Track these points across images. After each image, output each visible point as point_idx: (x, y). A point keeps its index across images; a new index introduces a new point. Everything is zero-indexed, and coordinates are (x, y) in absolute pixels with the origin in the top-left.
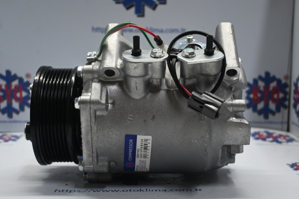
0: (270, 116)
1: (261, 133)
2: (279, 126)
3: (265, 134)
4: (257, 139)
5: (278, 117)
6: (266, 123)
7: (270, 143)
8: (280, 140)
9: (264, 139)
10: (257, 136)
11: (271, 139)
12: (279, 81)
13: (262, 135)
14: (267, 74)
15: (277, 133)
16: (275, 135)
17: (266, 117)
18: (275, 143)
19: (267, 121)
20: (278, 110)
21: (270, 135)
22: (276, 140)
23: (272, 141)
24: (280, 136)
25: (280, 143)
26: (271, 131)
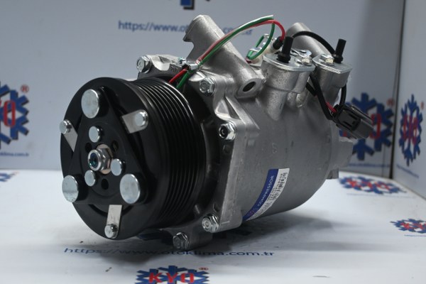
0: (367, 156)
1: (354, 180)
2: (379, 170)
3: (359, 181)
4: (348, 187)
5: (378, 158)
6: (360, 165)
7: (366, 193)
8: (379, 189)
9: (358, 188)
10: (348, 183)
11: (367, 188)
12: (381, 107)
13: (355, 182)
14: (365, 96)
15: (375, 180)
16: (372, 183)
17: (361, 157)
18: (373, 193)
19: (362, 162)
20: (378, 148)
21: (366, 183)
22: (374, 189)
23: (368, 191)
24: (380, 184)
25: (381, 193)
26: (367, 177)
